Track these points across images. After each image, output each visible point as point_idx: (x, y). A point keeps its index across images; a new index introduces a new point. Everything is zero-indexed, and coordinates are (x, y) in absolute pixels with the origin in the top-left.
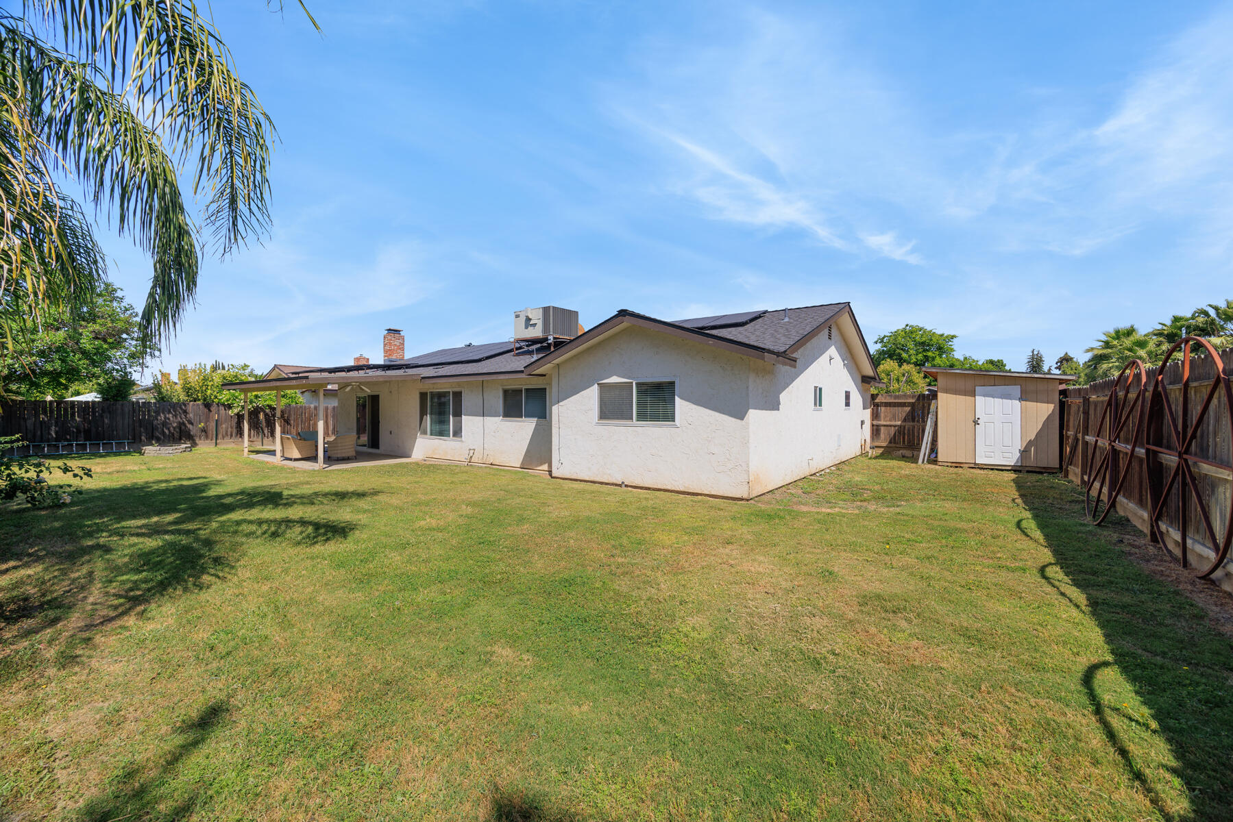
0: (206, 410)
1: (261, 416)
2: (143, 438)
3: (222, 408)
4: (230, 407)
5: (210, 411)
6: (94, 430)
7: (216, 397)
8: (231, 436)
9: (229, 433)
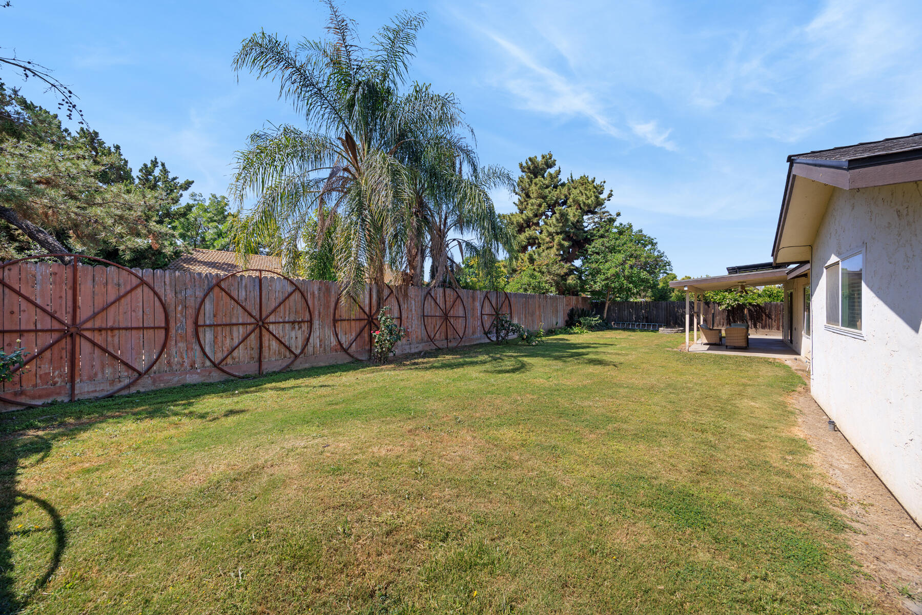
0: (706, 306)
1: (746, 311)
2: (672, 323)
3: (716, 305)
4: (719, 304)
5: (709, 307)
6: (649, 317)
7: (712, 297)
8: (723, 325)
9: (722, 323)
